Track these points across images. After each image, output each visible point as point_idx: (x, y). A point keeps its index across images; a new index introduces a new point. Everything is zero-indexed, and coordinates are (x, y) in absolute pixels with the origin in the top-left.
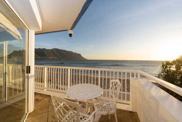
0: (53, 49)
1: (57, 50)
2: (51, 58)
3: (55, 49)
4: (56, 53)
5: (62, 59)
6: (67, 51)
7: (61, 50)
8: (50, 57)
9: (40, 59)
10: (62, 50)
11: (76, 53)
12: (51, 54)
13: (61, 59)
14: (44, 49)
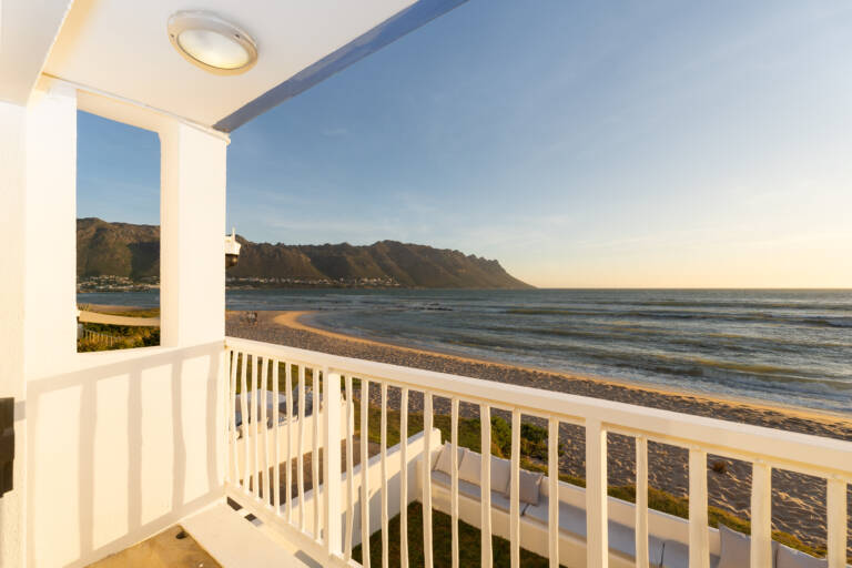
0: (378, 243)
1: (394, 248)
2: (368, 284)
3: (386, 241)
4: (390, 262)
5: (417, 288)
6: (436, 251)
7: (411, 245)
8: (366, 280)
9: (330, 287)
10: (416, 246)
11: (478, 257)
12: (369, 266)
13: (413, 286)
14: (344, 246)
